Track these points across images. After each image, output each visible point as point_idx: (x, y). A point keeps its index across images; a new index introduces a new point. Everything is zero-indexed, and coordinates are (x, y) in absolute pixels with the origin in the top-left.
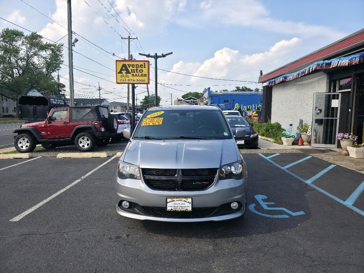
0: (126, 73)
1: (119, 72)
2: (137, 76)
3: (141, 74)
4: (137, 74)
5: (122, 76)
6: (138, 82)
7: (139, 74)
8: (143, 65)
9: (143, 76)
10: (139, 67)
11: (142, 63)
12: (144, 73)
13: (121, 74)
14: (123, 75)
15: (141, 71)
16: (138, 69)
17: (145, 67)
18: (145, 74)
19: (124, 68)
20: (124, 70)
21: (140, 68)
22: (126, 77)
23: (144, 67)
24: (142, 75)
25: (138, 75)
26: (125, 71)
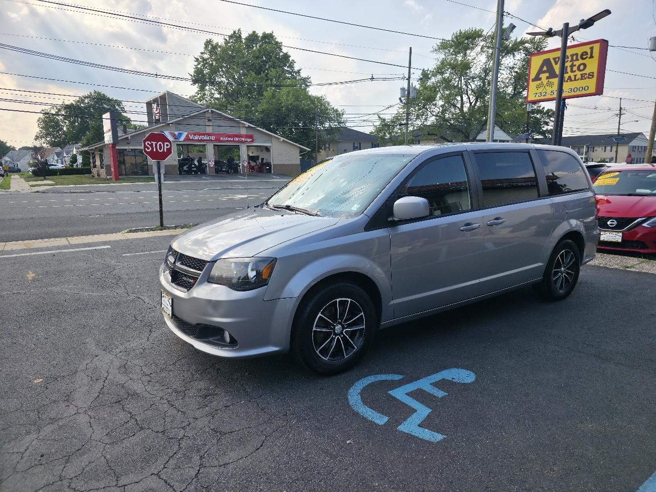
0: (548, 78)
1: (533, 77)
2: (571, 80)
3: (582, 75)
4: (572, 75)
5: (538, 87)
6: (573, 94)
7: (575, 76)
8: (586, 53)
9: (585, 79)
10: (577, 60)
11: (587, 49)
12: (587, 71)
13: (539, 82)
14: (542, 82)
15: (582, 67)
16: (575, 63)
17: (592, 57)
18: (589, 74)
19: (545, 68)
20: (545, 72)
21: (581, 61)
22: (546, 87)
23: (589, 56)
24: (583, 77)
25: (573, 79)
26: (547, 75)
